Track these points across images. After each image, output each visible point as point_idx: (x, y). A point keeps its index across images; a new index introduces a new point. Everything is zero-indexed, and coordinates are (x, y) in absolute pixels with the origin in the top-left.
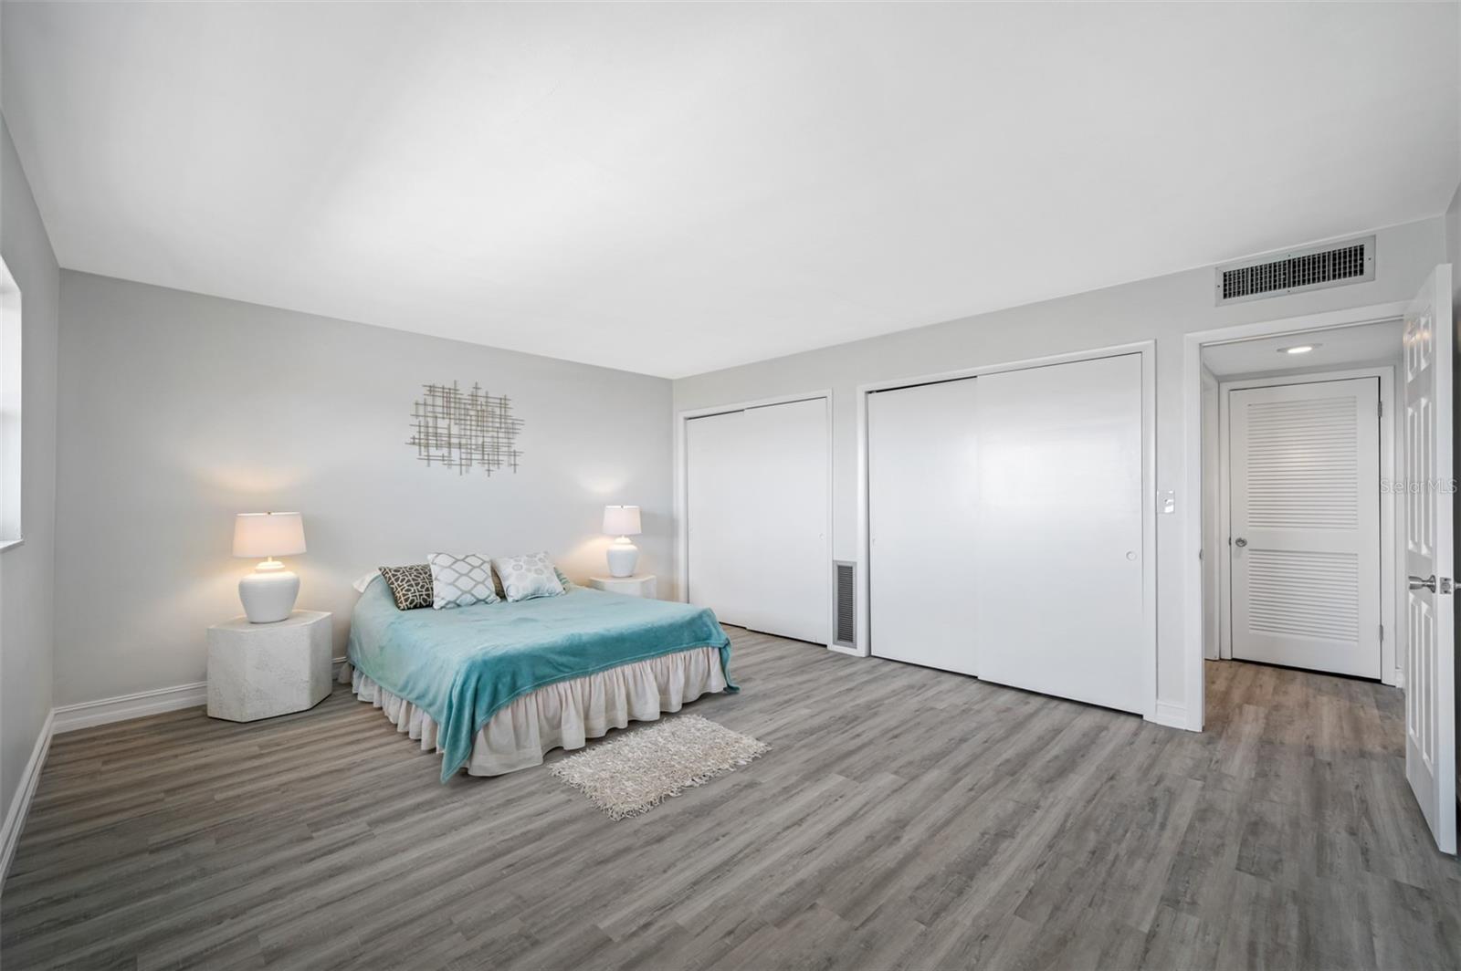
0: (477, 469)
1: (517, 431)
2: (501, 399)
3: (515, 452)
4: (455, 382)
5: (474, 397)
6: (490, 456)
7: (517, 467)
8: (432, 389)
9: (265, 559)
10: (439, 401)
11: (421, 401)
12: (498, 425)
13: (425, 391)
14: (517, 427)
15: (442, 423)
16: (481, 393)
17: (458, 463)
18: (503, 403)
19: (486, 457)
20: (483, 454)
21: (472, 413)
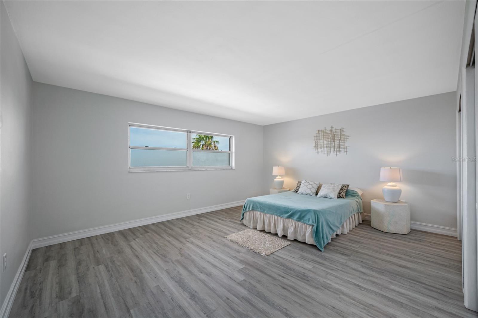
0: (333, 154)
1: (347, 139)
2: (341, 129)
3: (346, 147)
4: (325, 128)
5: (331, 130)
6: (337, 150)
7: (347, 152)
8: (318, 131)
9: (278, 176)
10: (321, 135)
11: (316, 135)
12: (340, 138)
13: (317, 132)
14: (347, 138)
15: (322, 141)
16: (334, 129)
17: (326, 152)
18: (342, 130)
19: (335, 150)
20: (335, 149)
21: (331, 136)
